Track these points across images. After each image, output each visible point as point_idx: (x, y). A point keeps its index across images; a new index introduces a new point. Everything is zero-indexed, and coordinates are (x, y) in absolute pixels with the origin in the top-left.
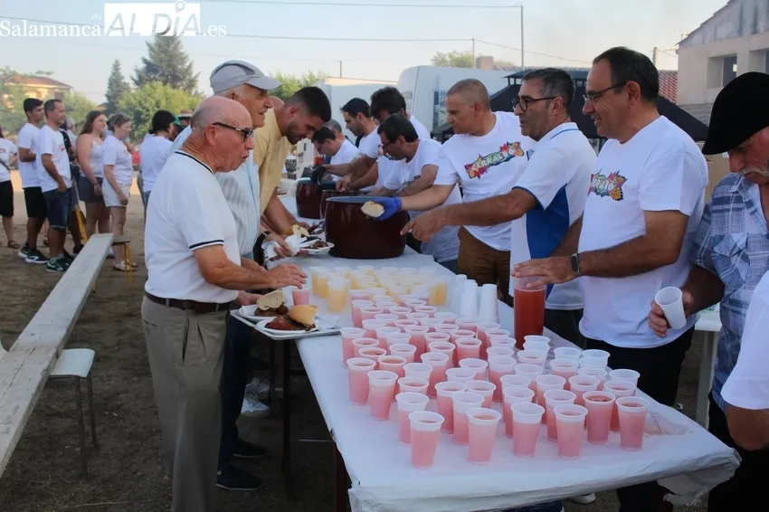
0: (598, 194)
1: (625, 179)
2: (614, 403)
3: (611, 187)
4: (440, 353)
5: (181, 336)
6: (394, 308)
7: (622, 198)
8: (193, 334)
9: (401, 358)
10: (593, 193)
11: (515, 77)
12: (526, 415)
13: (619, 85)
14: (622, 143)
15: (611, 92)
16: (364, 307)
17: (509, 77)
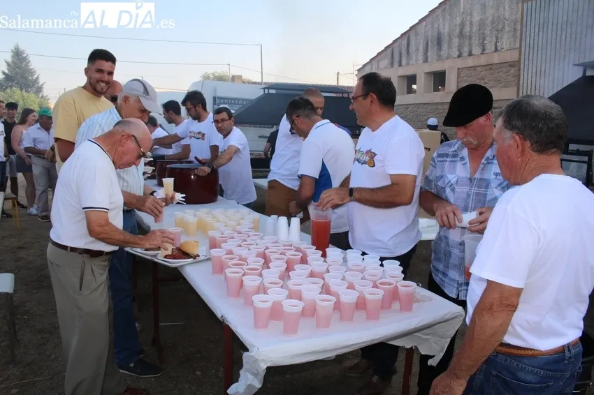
0: (359, 162)
1: (375, 155)
2: (396, 285)
3: (367, 159)
4: (279, 262)
5: (79, 274)
6: (236, 235)
7: (374, 166)
8: (88, 271)
9: (257, 267)
10: (356, 162)
11: (269, 88)
12: (349, 297)
13: (365, 95)
14: (373, 130)
15: (361, 98)
16: (217, 235)
17: (264, 88)
